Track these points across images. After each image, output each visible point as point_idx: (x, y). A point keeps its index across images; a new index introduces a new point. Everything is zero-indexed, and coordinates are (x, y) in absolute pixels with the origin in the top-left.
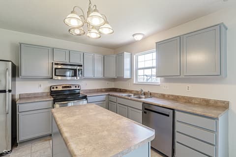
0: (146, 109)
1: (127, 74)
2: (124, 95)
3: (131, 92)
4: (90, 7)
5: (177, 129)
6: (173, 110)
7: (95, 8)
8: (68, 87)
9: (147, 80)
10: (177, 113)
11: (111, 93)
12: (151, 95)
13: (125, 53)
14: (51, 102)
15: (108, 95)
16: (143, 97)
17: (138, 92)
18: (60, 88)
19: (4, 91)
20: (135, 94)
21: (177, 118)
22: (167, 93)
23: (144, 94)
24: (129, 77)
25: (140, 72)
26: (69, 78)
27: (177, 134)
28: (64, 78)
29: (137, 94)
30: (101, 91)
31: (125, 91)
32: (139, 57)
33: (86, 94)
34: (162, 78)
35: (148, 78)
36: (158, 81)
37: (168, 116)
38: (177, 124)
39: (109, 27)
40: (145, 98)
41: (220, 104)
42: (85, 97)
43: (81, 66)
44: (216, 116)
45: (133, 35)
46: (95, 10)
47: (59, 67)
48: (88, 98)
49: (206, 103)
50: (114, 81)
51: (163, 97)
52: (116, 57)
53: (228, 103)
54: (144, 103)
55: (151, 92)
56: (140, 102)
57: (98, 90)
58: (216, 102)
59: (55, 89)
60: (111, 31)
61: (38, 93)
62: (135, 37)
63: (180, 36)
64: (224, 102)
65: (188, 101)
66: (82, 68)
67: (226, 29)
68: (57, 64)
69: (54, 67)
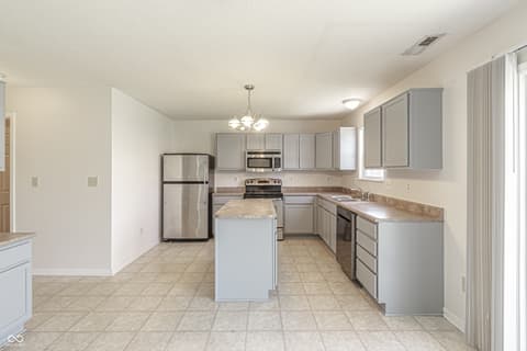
6: (356, 215)
8: (265, 182)
10: (357, 218)
13: (341, 128)
15: (317, 196)
18: (256, 183)
19: (203, 182)
21: (357, 225)
24: (352, 168)
26: (263, 170)
42: (282, 196)
43: (279, 153)
45: (344, 102)
47: (253, 156)
48: (286, 198)
50: (341, 176)
54: (339, 207)
59: (251, 184)
61: (234, 187)
62: (347, 104)
66: (280, 156)
67: (440, 90)
68: (249, 153)
69: (247, 157)
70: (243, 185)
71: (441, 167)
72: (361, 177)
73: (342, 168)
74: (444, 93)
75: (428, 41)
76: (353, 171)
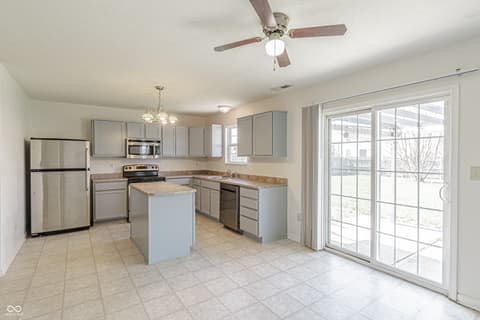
0: (223, 189)
1: (216, 152)
2: (210, 177)
6: (239, 187)
8: (143, 167)
13: (213, 125)
14: (126, 183)
15: (193, 178)
18: (134, 169)
19: (85, 169)
24: (220, 155)
26: (144, 157)
27: (241, 208)
28: (138, 157)
30: (186, 173)
31: (217, 173)
33: (164, 176)
36: (245, 160)
42: (164, 179)
43: (159, 142)
45: (219, 107)
47: (132, 144)
48: (167, 180)
50: (205, 161)
52: (204, 131)
53: (286, 180)
54: (222, 184)
59: (129, 170)
61: (110, 174)
62: (221, 109)
66: (160, 144)
67: (286, 113)
68: (130, 141)
69: (128, 144)
70: (120, 171)
71: (286, 155)
72: (226, 162)
73: (214, 156)
74: (288, 115)
75: (286, 87)
76: (220, 158)
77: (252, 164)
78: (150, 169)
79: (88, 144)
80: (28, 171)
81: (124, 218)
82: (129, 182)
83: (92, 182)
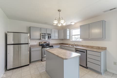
0: (76, 50)
1: (68, 38)
3: (70, 44)
4: (59, 17)
5: (88, 57)
6: (86, 50)
7: (62, 18)
8: (46, 42)
9: (76, 40)
10: (88, 51)
11: (62, 45)
12: (78, 45)
13: (67, 29)
15: (61, 46)
16: (75, 46)
17: (72, 44)
18: (43, 43)
19: (28, 44)
20: (71, 45)
21: (88, 53)
22: (84, 45)
23: (75, 45)
25: (73, 37)
26: (46, 39)
27: (88, 59)
29: (72, 45)
30: (57, 44)
32: (73, 31)
33: (52, 45)
34: (82, 39)
35: (76, 39)
37: (84, 52)
38: (88, 55)
39: (64, 20)
40: (76, 46)
41: (103, 48)
43: (50, 34)
44: (100, 52)
45: (71, 23)
46: (62, 19)
48: (54, 47)
49: (99, 48)
50: (62, 40)
51: (83, 46)
52: (64, 31)
53: (106, 48)
55: (78, 44)
56: (74, 48)
57: (56, 44)
58: (102, 47)
59: (41, 43)
60: (64, 22)
61: (35, 45)
63: (89, 24)
64: (105, 47)
65: (92, 47)
69: (41, 35)
70: (38, 44)
72: (71, 41)
77: (84, 41)
78: (47, 43)
79: (29, 35)
80: (6, 45)
81: (41, 60)
82: (42, 48)
83: (30, 48)
